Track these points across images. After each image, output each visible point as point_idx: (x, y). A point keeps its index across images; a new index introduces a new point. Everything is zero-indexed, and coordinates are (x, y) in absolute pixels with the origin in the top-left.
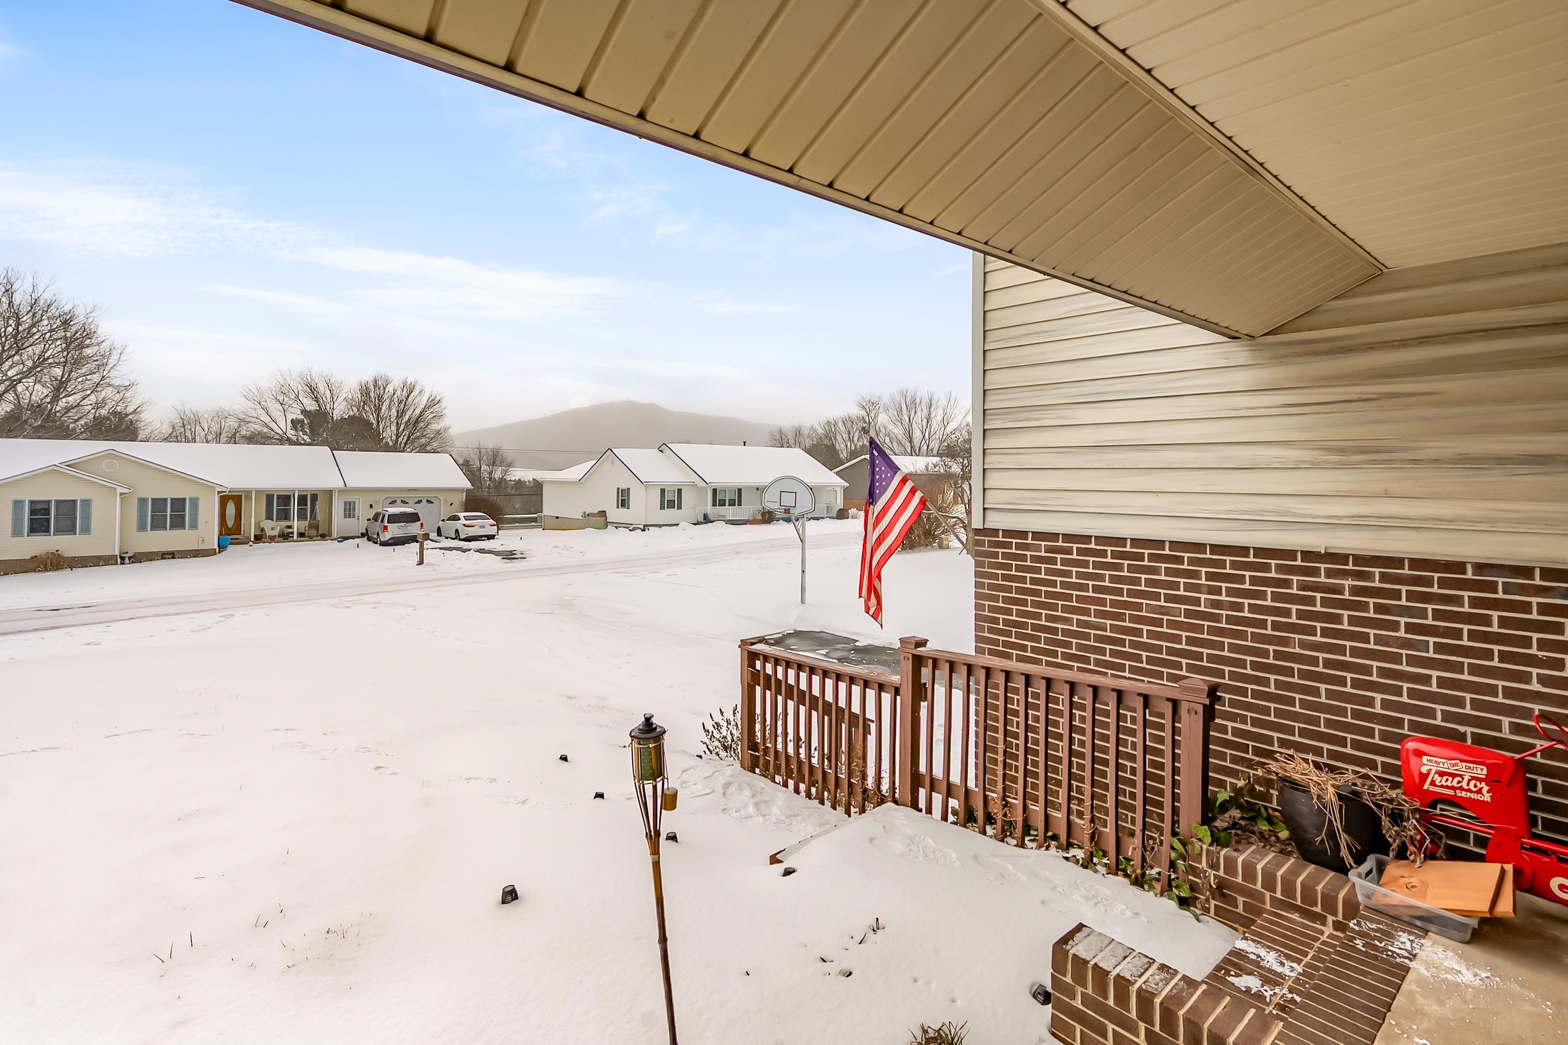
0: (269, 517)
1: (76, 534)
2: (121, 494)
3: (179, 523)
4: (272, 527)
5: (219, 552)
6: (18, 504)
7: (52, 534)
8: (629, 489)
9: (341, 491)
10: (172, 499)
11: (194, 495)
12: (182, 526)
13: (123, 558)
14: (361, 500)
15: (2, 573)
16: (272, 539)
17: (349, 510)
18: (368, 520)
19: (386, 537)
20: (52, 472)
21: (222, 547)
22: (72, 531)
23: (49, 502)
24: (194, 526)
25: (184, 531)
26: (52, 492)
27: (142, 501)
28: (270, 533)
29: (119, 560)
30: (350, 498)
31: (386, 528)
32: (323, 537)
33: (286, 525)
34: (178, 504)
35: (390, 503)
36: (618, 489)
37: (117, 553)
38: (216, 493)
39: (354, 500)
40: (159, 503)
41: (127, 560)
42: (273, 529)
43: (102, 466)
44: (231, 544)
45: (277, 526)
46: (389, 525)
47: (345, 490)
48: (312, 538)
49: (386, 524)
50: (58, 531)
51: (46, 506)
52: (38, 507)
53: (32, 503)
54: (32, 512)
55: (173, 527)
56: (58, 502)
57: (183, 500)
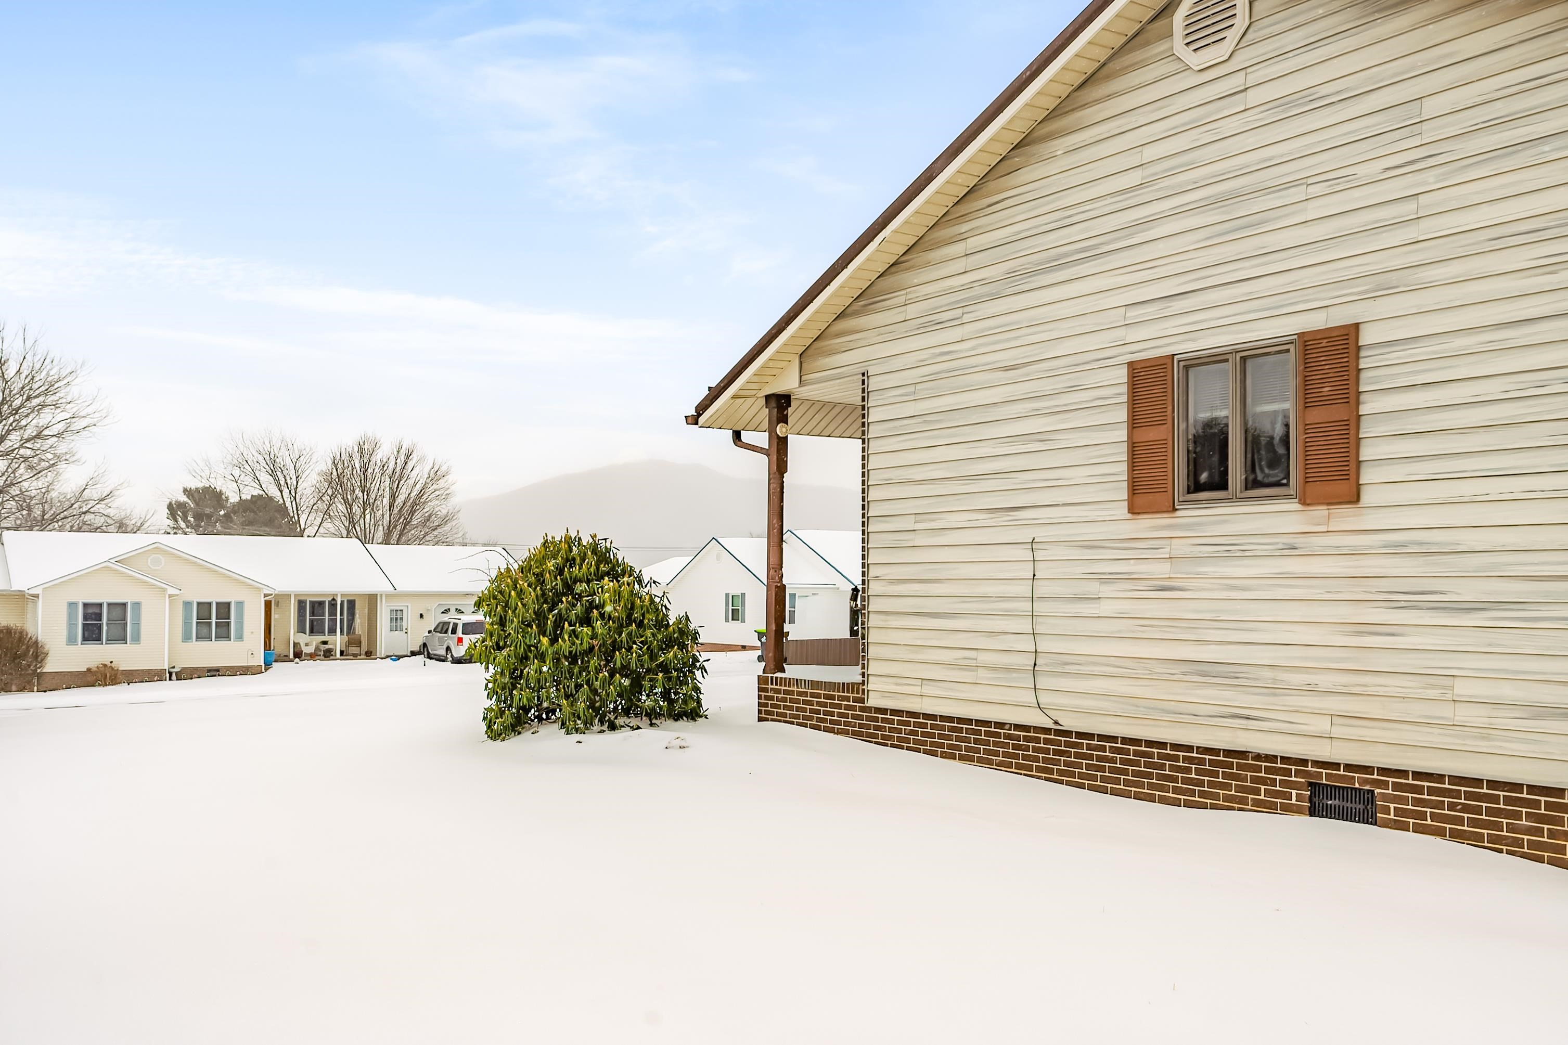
0: (301, 630)
1: (126, 643)
2: (170, 596)
3: (224, 632)
4: (309, 642)
5: (266, 670)
6: (72, 605)
7: (104, 643)
8: (743, 595)
9: (388, 596)
10: (217, 604)
11: (239, 599)
12: (228, 637)
13: (170, 674)
14: (409, 607)
15: (64, 686)
16: (312, 656)
17: (397, 619)
18: (430, 632)
19: (460, 651)
20: (104, 569)
21: (268, 665)
22: (124, 640)
23: (101, 605)
24: (240, 637)
25: (229, 642)
26: (104, 594)
27: (187, 605)
28: (307, 650)
29: (168, 675)
30: (397, 605)
31: (460, 640)
32: (369, 654)
33: (321, 640)
34: (224, 609)
35: (443, 613)
36: (727, 595)
37: (166, 667)
38: (263, 596)
39: (401, 608)
40: (204, 607)
41: (174, 677)
42: (307, 645)
43: (147, 562)
44: (276, 661)
45: (312, 642)
46: (464, 636)
47: (395, 595)
48: (356, 657)
49: (461, 635)
50: (110, 640)
51: (97, 611)
52: (90, 611)
53: (86, 605)
54: (86, 617)
55: (218, 637)
56: (109, 605)
57: (229, 604)
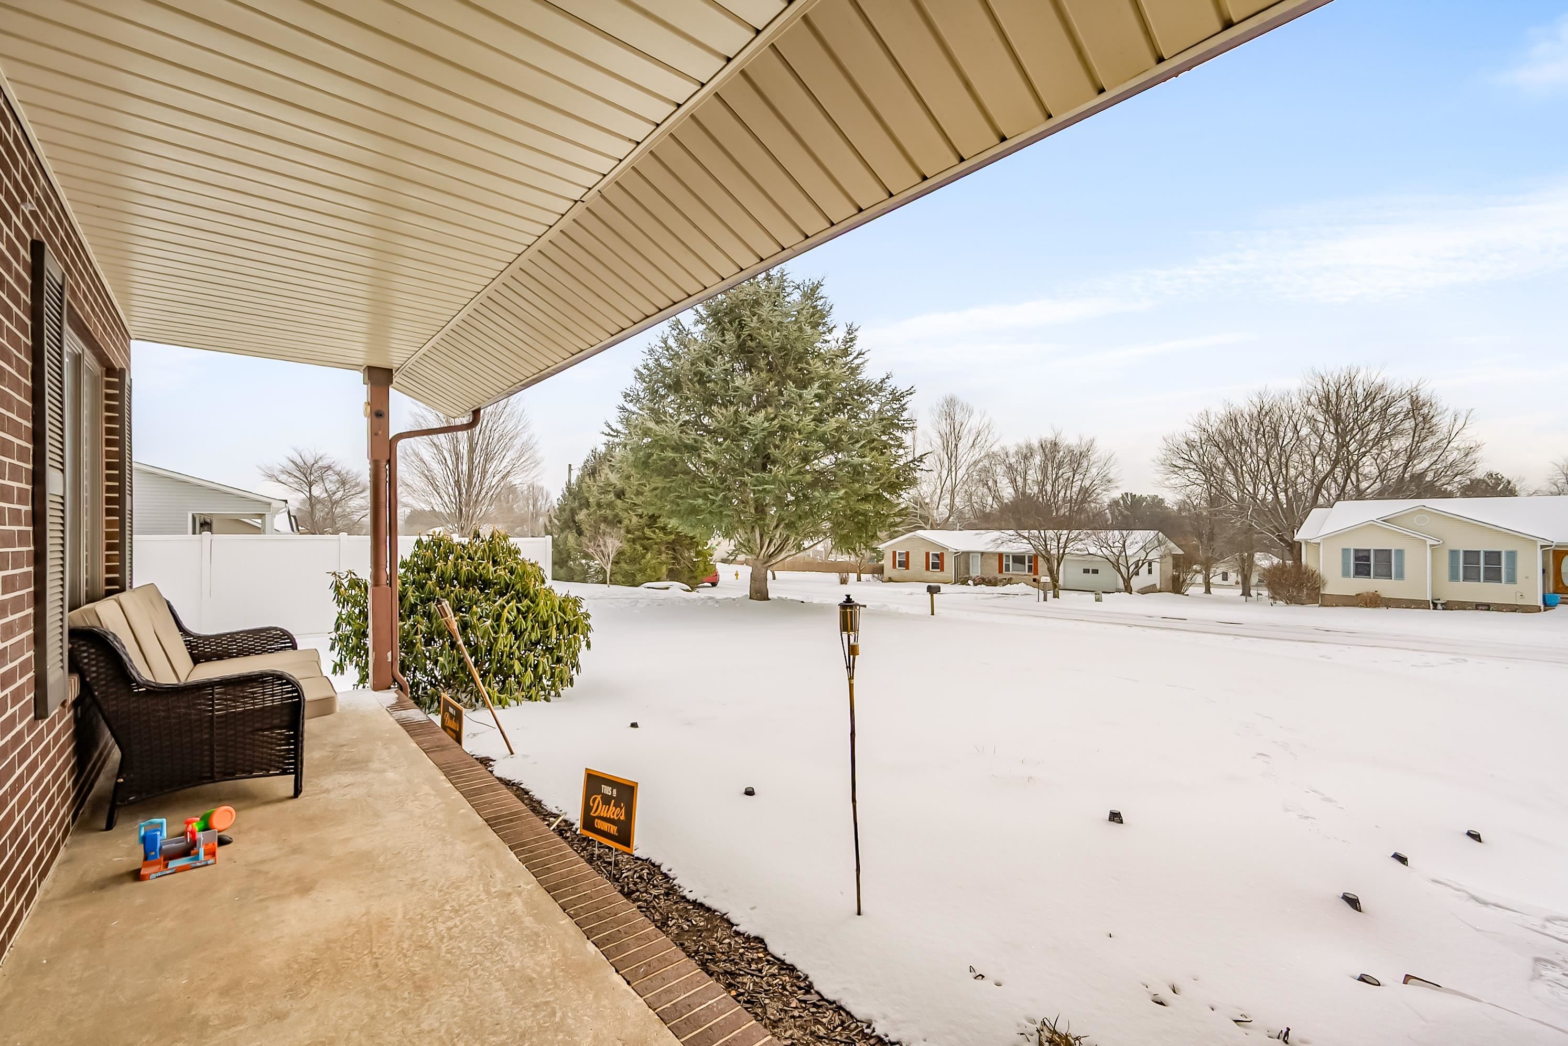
1: (1392, 579)
2: (1431, 546)
3: (1493, 576)
5: (1546, 610)
6: (1345, 551)
7: (1372, 577)
10: (1485, 552)
11: (1512, 549)
12: (1498, 579)
13: (1435, 604)
15: (1335, 604)
20: (1370, 526)
21: (1548, 606)
22: (1389, 576)
23: (1369, 551)
24: (1512, 580)
25: (1499, 584)
26: (1372, 543)
27: (1454, 553)
29: (1431, 605)
34: (1493, 557)
37: (1431, 599)
38: (1539, 548)
40: (1471, 555)
41: (1439, 607)
43: (1414, 521)
44: (1556, 603)
50: (1377, 575)
51: (1366, 555)
52: (1361, 554)
53: (1356, 551)
54: (1356, 559)
55: (1487, 579)
56: (1376, 551)
57: (1499, 553)
